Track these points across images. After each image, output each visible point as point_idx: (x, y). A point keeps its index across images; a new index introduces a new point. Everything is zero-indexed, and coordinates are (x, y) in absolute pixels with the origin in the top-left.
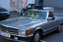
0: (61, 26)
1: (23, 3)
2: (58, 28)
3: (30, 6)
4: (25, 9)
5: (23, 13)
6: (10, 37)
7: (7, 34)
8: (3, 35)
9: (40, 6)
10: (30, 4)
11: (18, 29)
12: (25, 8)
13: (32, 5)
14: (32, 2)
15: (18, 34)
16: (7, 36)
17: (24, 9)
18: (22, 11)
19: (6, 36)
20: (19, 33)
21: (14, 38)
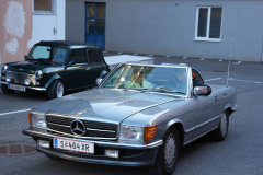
0: (228, 117)
1: (10, 38)
2: (220, 125)
3: (43, 53)
4: (19, 66)
5: (12, 82)
6: (91, 150)
7: (80, 144)
8: (64, 148)
9: (91, 51)
10: (42, 44)
11: (117, 123)
12: (22, 60)
13: (52, 45)
14: (55, 31)
15: (116, 141)
16: (81, 150)
17: (14, 67)
18: (3, 75)
19: (77, 149)
20: (121, 138)
21: (104, 153)
